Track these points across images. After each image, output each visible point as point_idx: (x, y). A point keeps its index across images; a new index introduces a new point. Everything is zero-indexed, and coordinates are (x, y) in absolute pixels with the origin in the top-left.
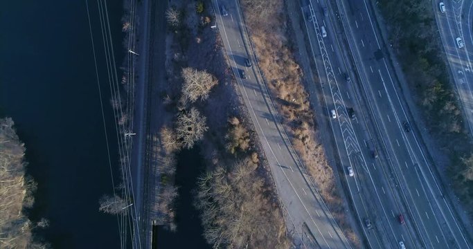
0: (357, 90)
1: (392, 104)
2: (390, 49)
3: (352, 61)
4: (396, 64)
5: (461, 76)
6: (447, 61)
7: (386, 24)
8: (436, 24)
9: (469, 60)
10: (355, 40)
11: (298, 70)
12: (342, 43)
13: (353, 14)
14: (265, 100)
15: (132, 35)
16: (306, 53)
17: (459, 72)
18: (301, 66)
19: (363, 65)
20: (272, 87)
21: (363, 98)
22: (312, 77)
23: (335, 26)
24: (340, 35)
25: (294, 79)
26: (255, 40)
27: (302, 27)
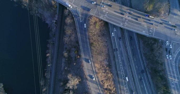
0: (134, 84)
1: (146, 91)
2: (147, 70)
3: (132, 73)
4: (149, 76)
5: (173, 84)
6: (168, 78)
7: (146, 60)
8: (165, 64)
9: (176, 78)
10: (134, 66)
11: (112, 75)
12: (129, 66)
13: (134, 56)
14: (98, 88)
15: (50, 57)
16: (115, 69)
17: (172, 83)
18: (113, 74)
19: (136, 75)
20: (101, 83)
21: (135, 87)
22: (117, 78)
23: (126, 59)
24: (129, 63)
25: (110, 79)
26: (96, 65)
27: (114, 60)
